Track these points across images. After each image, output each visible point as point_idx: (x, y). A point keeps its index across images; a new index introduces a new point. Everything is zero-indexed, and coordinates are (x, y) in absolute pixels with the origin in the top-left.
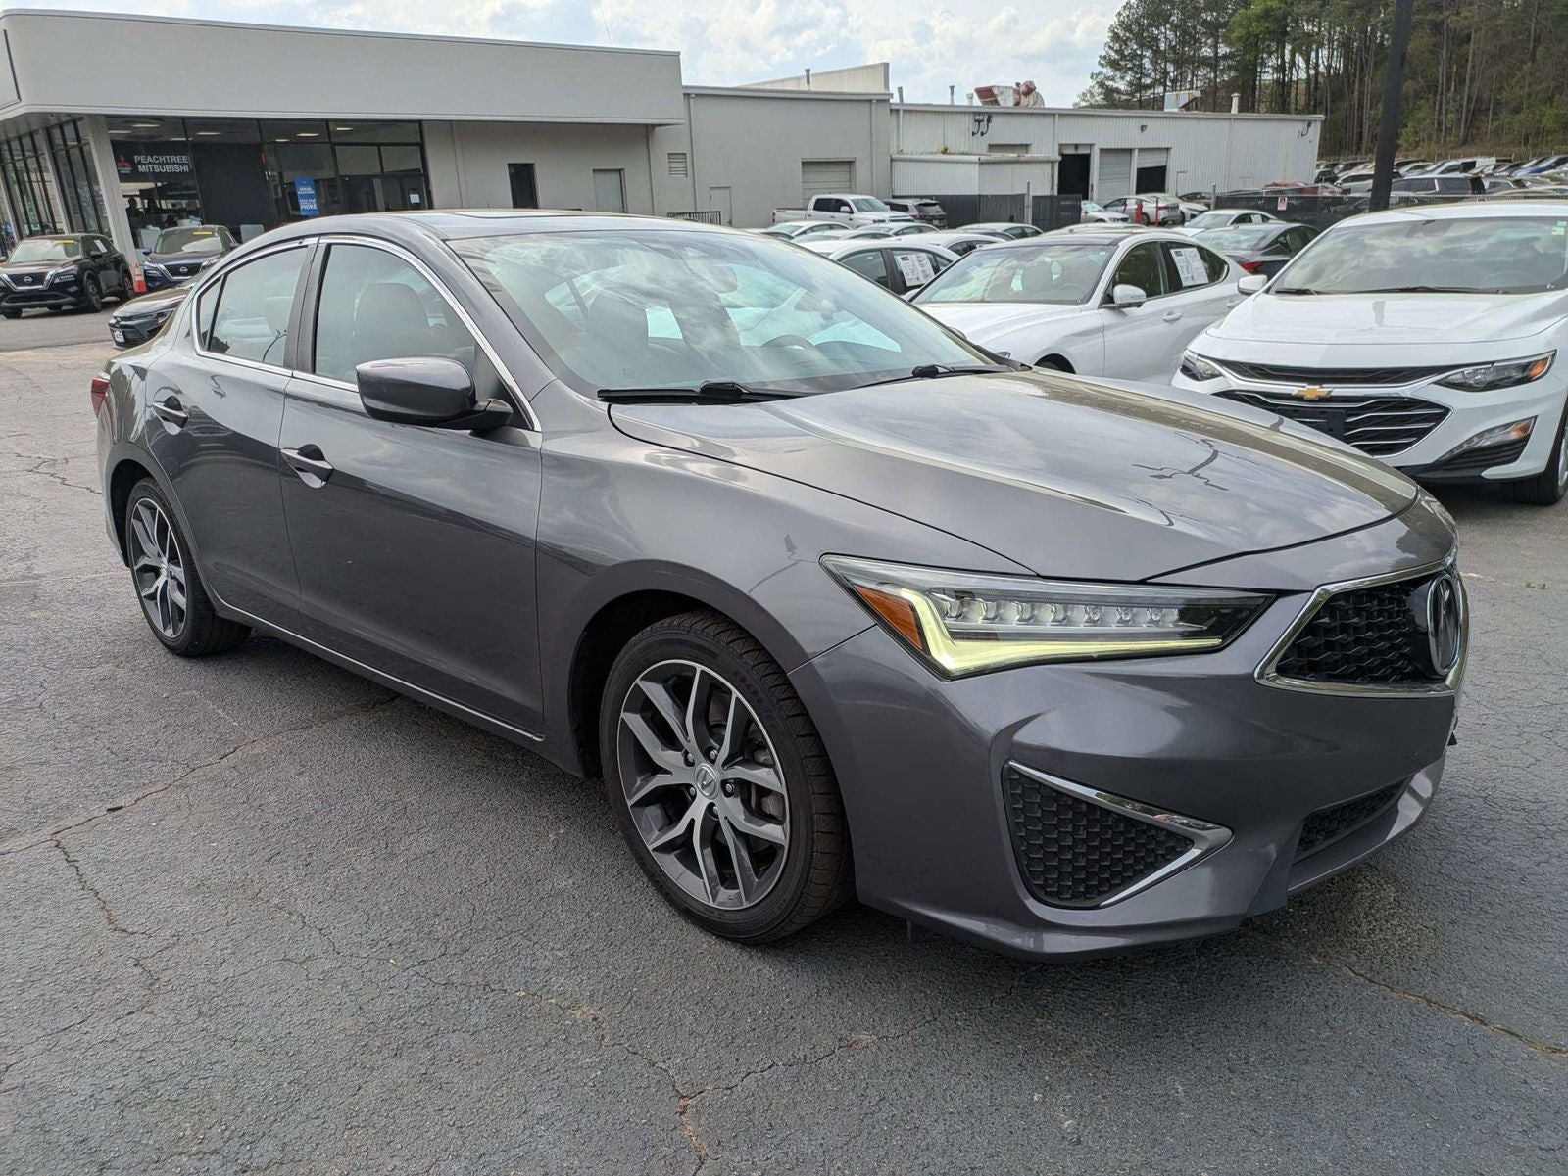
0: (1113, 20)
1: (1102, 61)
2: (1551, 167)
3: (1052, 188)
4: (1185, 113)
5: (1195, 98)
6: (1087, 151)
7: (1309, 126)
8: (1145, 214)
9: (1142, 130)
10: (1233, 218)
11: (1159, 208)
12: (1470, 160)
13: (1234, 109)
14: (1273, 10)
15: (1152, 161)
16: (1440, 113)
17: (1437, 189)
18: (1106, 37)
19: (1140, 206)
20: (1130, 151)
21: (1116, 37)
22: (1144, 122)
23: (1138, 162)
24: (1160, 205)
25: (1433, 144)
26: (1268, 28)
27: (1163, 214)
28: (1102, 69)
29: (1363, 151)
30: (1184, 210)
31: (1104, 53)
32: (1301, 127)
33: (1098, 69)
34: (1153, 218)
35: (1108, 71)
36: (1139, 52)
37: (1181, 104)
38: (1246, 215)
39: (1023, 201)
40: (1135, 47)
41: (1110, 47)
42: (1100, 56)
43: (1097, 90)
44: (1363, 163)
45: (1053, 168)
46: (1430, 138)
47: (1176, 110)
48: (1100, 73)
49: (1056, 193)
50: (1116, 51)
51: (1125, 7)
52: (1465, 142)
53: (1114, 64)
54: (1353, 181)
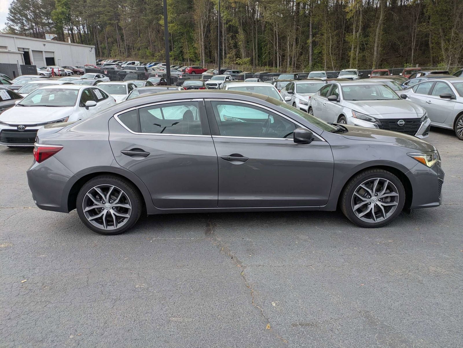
0: (10, 6)
1: (8, 19)
2: (154, 65)
3: (23, 62)
4: (53, 41)
5: (56, 37)
6: (27, 51)
7: (92, 49)
8: (55, 72)
9: (44, 45)
10: (95, 76)
11: (59, 71)
12: (133, 62)
13: (70, 42)
14: (65, 12)
15: (50, 56)
16: (120, 48)
17: (137, 70)
18: (8, 12)
19: (53, 70)
20: (42, 52)
21: (11, 12)
22: (45, 43)
23: (45, 56)
24: (59, 70)
25: (120, 56)
26: (64, 17)
27: (60, 72)
28: (9, 22)
29: (101, 56)
30: (66, 72)
31: (8, 17)
32: (90, 49)
33: (7, 22)
34: (57, 73)
35: (11, 23)
36: (21, 18)
37: (51, 39)
38: (98, 75)
39: (17, 66)
40: (19, 16)
41: (10, 15)
42: (7, 17)
43: (8, 28)
44: (103, 60)
45: (22, 56)
46: (119, 54)
47: (50, 40)
48: (8, 23)
49: (25, 64)
50: (13, 16)
51: (13, 3)
52: (128, 57)
53: (12, 21)
54: (107, 65)
